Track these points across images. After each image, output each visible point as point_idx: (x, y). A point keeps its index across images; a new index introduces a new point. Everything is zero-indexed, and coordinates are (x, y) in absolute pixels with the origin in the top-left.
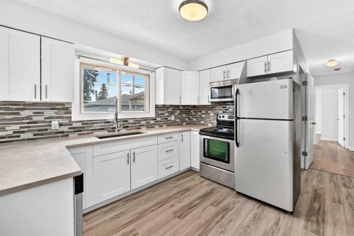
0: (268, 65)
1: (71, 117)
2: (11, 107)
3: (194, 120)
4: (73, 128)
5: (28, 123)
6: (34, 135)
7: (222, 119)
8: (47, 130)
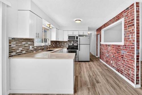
0: (83, 33)
1: (34, 45)
2: (20, 40)
3: (58, 46)
4: (35, 49)
5: (24, 47)
6: (26, 52)
7: (70, 45)
8: (28, 50)
